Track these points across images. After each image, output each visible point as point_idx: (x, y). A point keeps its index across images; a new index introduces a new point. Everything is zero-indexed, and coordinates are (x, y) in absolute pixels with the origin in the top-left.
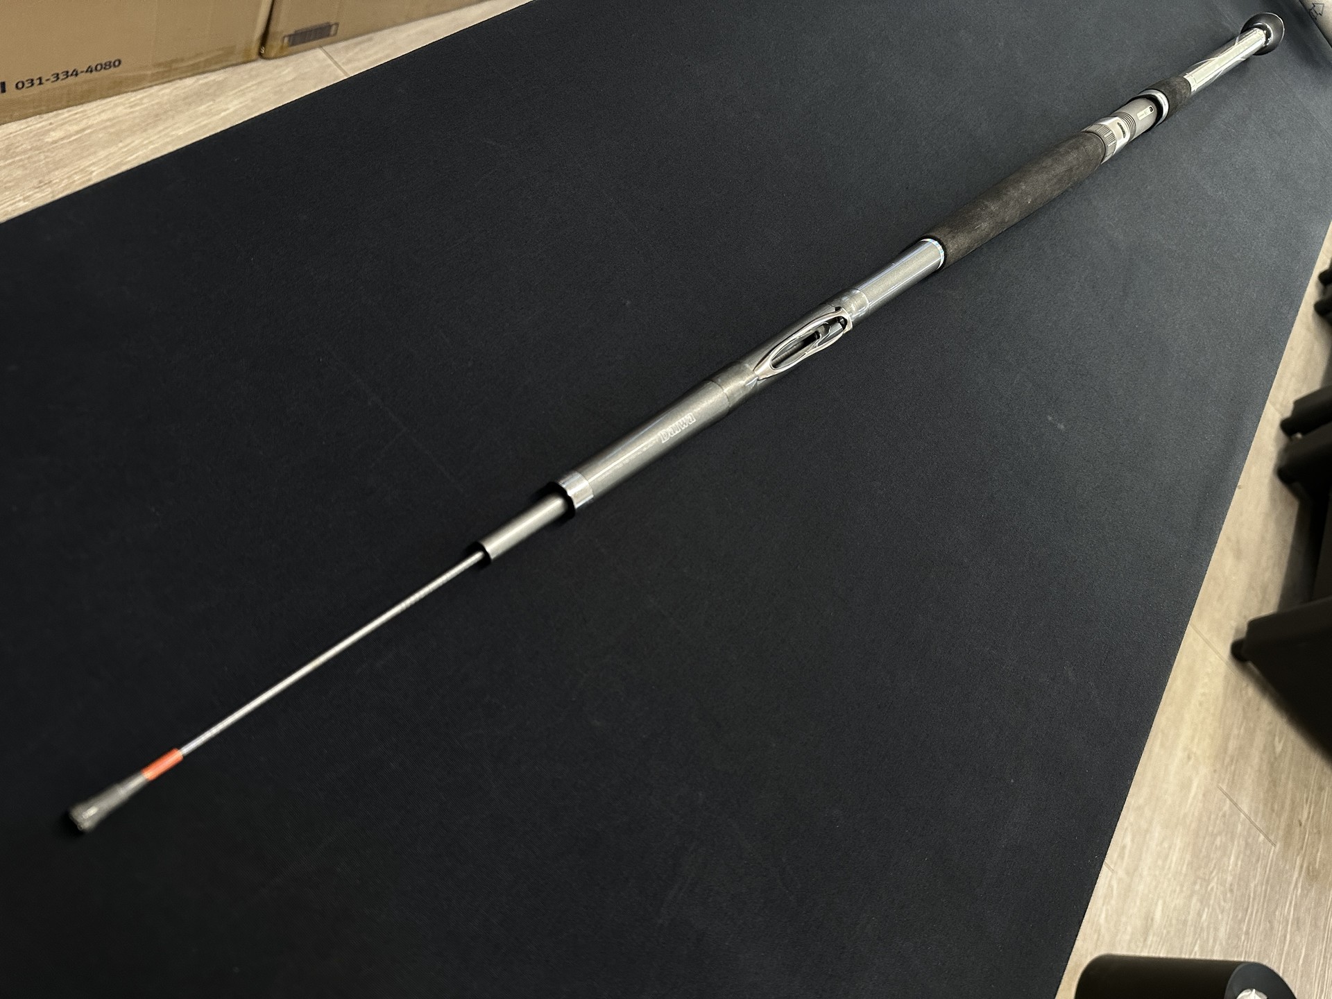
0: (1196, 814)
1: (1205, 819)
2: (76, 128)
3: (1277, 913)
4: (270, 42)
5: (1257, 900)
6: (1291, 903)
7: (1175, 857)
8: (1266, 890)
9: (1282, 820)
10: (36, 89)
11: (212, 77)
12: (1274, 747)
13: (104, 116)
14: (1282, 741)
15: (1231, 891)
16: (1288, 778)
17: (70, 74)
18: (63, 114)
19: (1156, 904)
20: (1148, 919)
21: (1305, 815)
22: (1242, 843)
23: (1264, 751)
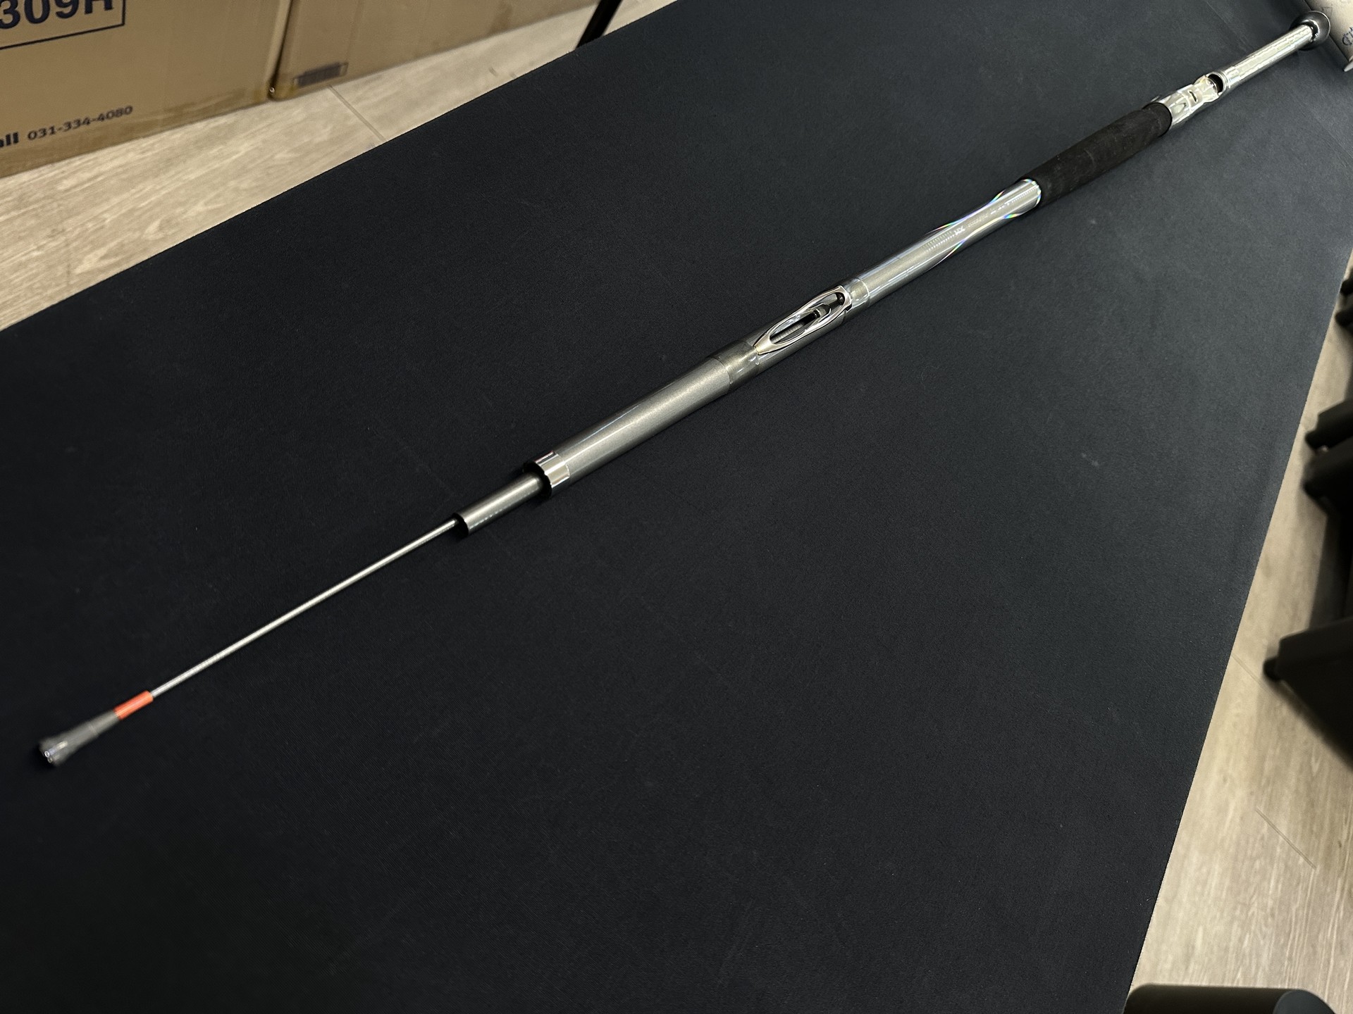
0: (1234, 837)
1: (1243, 843)
2: (87, 175)
3: (1320, 937)
4: (280, 83)
5: (1299, 925)
6: (1333, 926)
7: (1214, 882)
8: (1307, 914)
9: (1322, 840)
10: (49, 139)
11: (222, 121)
12: (1311, 767)
13: (116, 163)
14: (1319, 761)
15: (1273, 915)
16: (1325, 799)
17: (82, 122)
18: (75, 162)
19: (1197, 931)
20: (1189, 947)
21: (1345, 837)
22: (1282, 865)
23: (1301, 771)
